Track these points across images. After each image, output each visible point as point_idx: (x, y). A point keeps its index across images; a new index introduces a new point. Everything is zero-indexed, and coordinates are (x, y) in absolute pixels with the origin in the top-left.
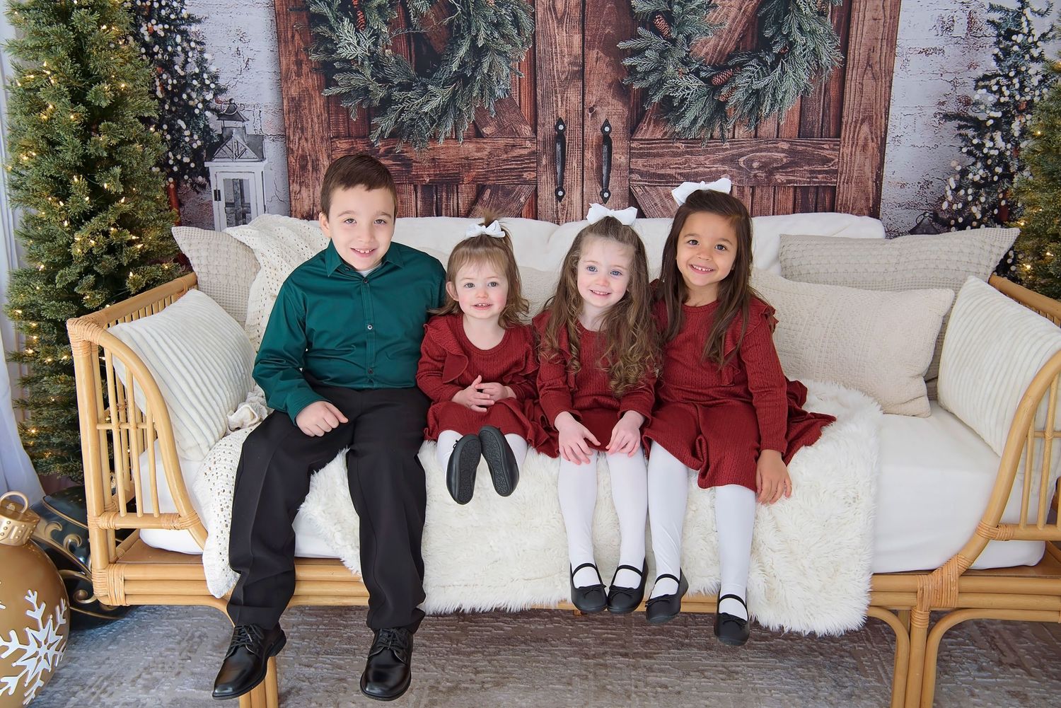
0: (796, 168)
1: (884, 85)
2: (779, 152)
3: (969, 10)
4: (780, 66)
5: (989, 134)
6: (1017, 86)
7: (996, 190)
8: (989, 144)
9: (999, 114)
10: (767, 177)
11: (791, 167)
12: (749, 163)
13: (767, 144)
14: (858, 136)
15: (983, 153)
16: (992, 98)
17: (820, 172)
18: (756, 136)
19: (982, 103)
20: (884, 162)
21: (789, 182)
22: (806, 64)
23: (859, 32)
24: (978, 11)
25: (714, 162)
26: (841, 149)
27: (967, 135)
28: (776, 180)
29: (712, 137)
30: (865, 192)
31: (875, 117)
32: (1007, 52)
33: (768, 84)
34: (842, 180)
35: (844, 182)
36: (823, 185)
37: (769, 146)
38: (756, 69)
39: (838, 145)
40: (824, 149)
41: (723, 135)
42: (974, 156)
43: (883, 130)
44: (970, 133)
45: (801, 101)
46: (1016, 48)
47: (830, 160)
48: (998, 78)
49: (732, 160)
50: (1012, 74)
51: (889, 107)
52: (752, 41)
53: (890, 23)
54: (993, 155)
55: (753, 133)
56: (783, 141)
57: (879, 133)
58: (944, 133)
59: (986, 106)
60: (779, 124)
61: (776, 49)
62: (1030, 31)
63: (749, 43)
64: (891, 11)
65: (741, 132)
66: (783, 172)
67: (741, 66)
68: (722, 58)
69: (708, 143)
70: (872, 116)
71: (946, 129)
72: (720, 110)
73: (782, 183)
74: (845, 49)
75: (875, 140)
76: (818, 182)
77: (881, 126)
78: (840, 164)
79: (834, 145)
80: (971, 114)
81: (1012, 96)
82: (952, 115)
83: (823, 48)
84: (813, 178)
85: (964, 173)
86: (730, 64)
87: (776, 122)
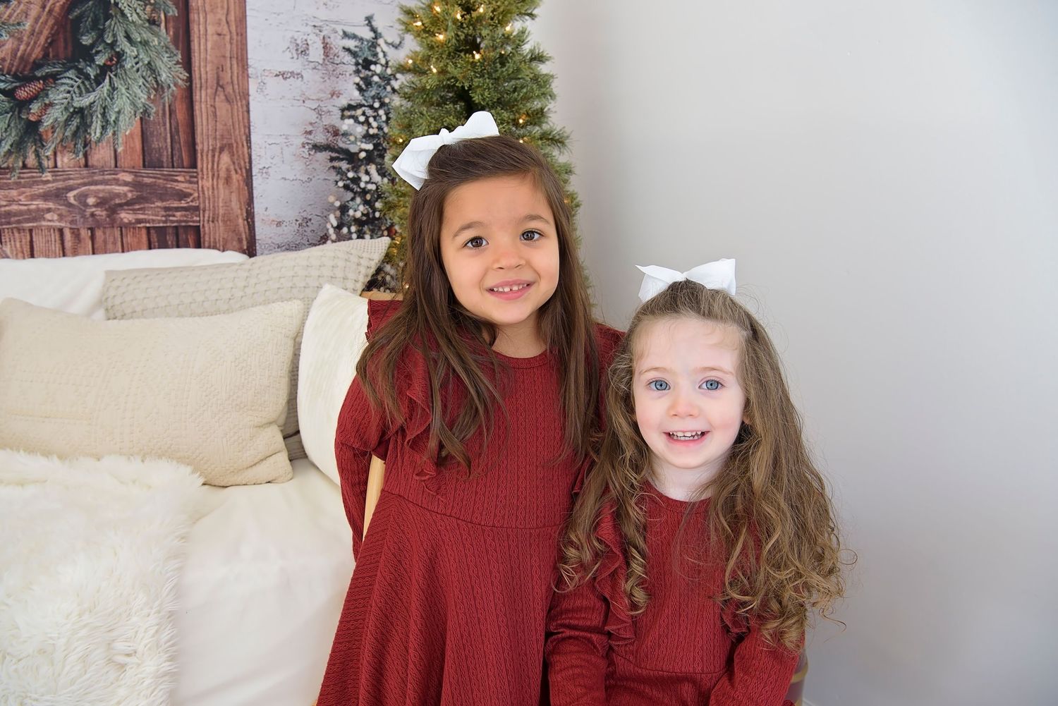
0: (146, 205)
1: (240, 109)
2: (120, 185)
3: (322, 34)
4: (107, 80)
5: (363, 167)
6: (384, 118)
7: (380, 228)
8: (365, 178)
9: (370, 147)
10: (108, 216)
11: (140, 203)
12: (82, 198)
13: (103, 175)
14: (218, 166)
15: (360, 188)
16: (360, 130)
17: (177, 209)
18: (86, 165)
19: (351, 135)
20: (253, 197)
21: (139, 221)
22: (141, 81)
23: (202, 47)
24: (332, 36)
25: (33, 197)
26: (200, 182)
27: (340, 168)
28: (122, 219)
29: (25, 166)
30: (235, 231)
31: (235, 145)
32: (368, 82)
33: (94, 102)
34: (206, 218)
35: (208, 221)
36: (183, 224)
37: (107, 177)
38: (76, 82)
39: (196, 177)
40: (177, 181)
41: (40, 164)
42: (352, 190)
43: (247, 160)
44: (344, 165)
45: (142, 124)
46: (376, 79)
47: (187, 195)
48: (363, 108)
49: (58, 195)
50: (377, 105)
51: (250, 135)
52: (66, 48)
53: (237, 41)
54: (371, 190)
55: (83, 161)
56: (124, 171)
57: (242, 163)
58: (316, 165)
59: (356, 138)
60: (115, 151)
61: (101, 60)
62: (387, 63)
63: (61, 50)
64: (237, 27)
65: (66, 160)
66: (131, 210)
67: (54, 77)
68: (25, 66)
69: (20, 173)
70: (232, 144)
71: (317, 161)
72: (31, 131)
73: (130, 223)
74: (187, 64)
75: (239, 171)
76: (177, 221)
77: (244, 156)
78: (201, 199)
79: (191, 177)
80: (341, 145)
81: (380, 128)
82: (321, 146)
83: (161, 63)
84: (170, 216)
85: (344, 209)
86: (38, 74)
87: (112, 148)
